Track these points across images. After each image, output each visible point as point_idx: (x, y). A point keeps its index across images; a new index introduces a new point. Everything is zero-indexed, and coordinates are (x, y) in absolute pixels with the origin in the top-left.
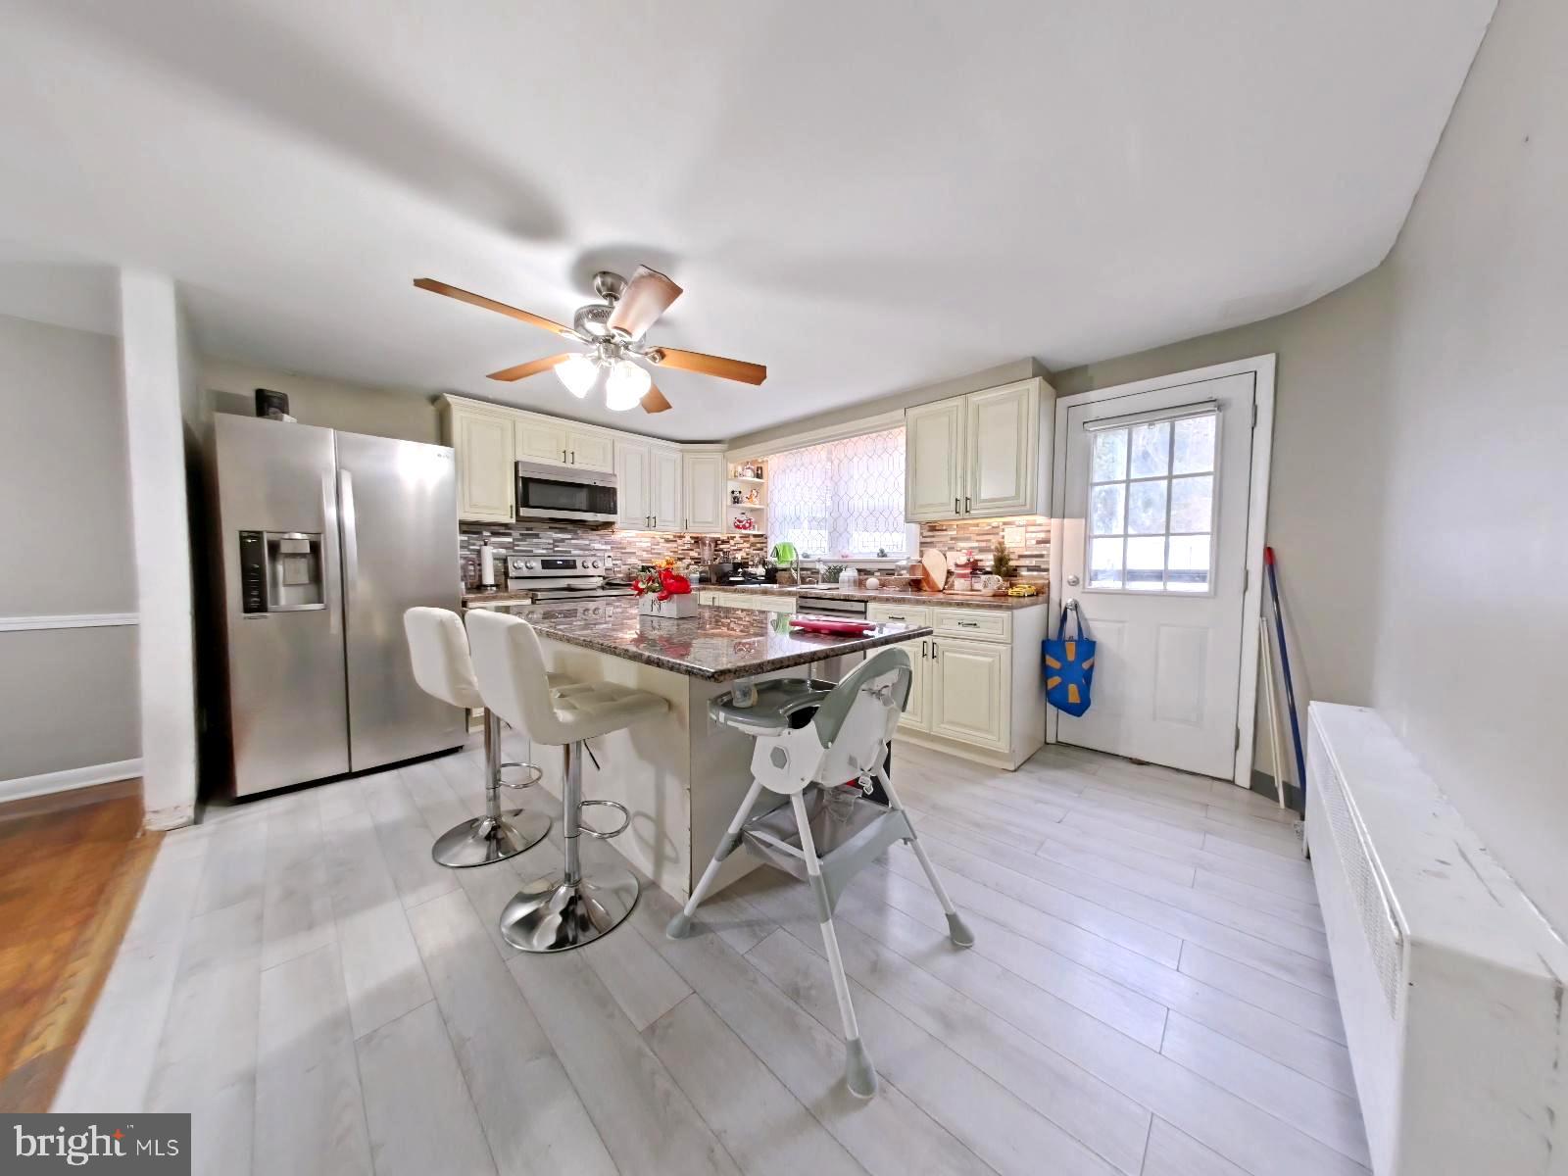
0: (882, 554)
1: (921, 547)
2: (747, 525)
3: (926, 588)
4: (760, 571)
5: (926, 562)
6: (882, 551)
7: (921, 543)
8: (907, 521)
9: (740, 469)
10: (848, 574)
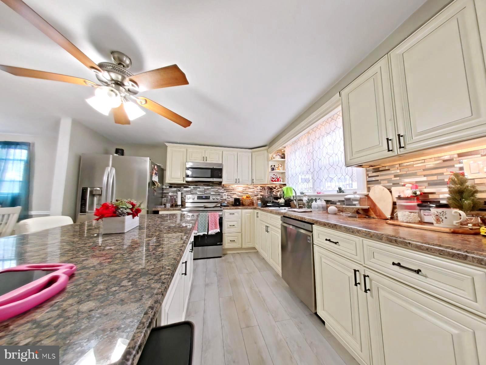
0: (340, 190)
1: (368, 184)
2: (276, 180)
3: (374, 215)
4: (282, 201)
5: (371, 195)
6: (340, 189)
7: (368, 182)
8: (347, 166)
9: (274, 156)
10: (321, 203)
